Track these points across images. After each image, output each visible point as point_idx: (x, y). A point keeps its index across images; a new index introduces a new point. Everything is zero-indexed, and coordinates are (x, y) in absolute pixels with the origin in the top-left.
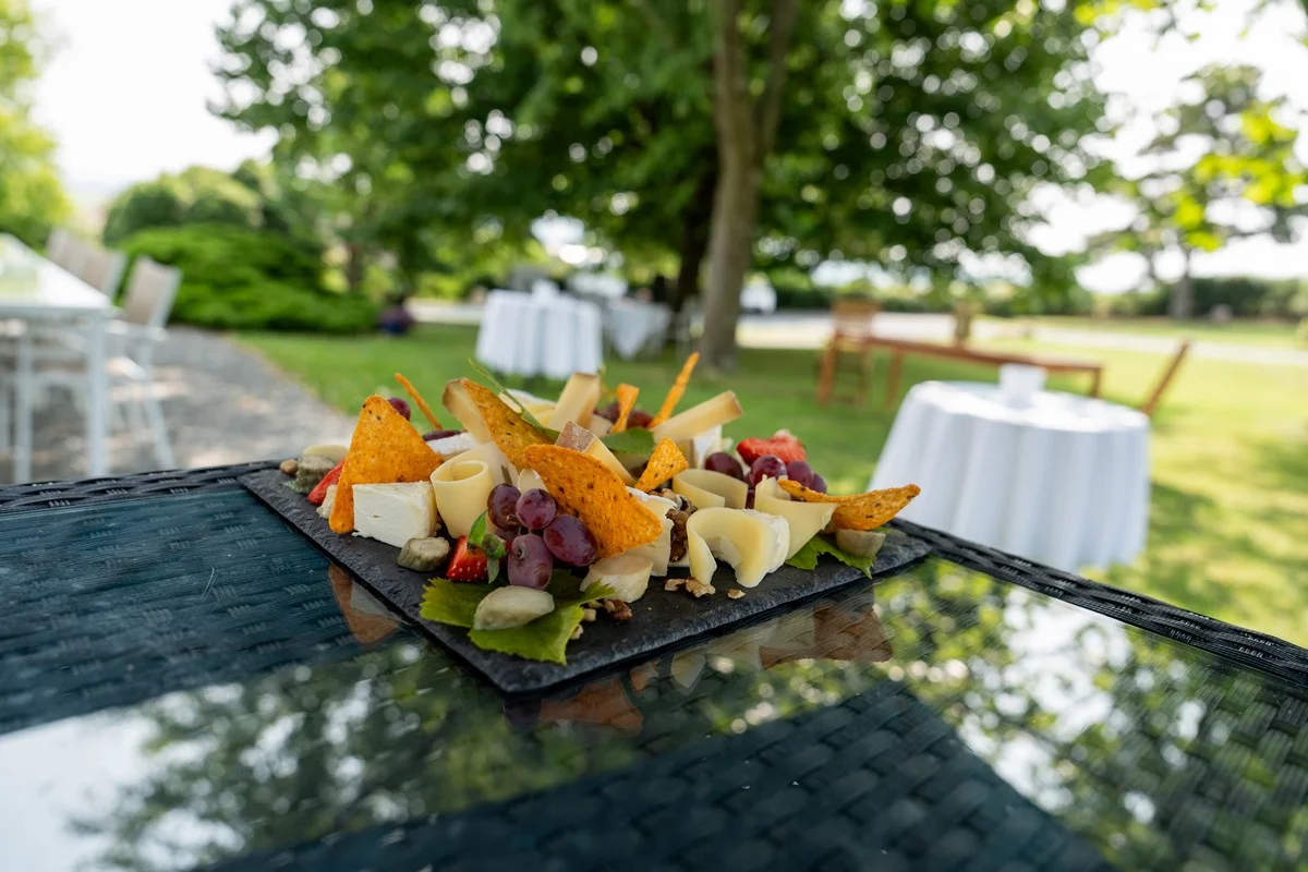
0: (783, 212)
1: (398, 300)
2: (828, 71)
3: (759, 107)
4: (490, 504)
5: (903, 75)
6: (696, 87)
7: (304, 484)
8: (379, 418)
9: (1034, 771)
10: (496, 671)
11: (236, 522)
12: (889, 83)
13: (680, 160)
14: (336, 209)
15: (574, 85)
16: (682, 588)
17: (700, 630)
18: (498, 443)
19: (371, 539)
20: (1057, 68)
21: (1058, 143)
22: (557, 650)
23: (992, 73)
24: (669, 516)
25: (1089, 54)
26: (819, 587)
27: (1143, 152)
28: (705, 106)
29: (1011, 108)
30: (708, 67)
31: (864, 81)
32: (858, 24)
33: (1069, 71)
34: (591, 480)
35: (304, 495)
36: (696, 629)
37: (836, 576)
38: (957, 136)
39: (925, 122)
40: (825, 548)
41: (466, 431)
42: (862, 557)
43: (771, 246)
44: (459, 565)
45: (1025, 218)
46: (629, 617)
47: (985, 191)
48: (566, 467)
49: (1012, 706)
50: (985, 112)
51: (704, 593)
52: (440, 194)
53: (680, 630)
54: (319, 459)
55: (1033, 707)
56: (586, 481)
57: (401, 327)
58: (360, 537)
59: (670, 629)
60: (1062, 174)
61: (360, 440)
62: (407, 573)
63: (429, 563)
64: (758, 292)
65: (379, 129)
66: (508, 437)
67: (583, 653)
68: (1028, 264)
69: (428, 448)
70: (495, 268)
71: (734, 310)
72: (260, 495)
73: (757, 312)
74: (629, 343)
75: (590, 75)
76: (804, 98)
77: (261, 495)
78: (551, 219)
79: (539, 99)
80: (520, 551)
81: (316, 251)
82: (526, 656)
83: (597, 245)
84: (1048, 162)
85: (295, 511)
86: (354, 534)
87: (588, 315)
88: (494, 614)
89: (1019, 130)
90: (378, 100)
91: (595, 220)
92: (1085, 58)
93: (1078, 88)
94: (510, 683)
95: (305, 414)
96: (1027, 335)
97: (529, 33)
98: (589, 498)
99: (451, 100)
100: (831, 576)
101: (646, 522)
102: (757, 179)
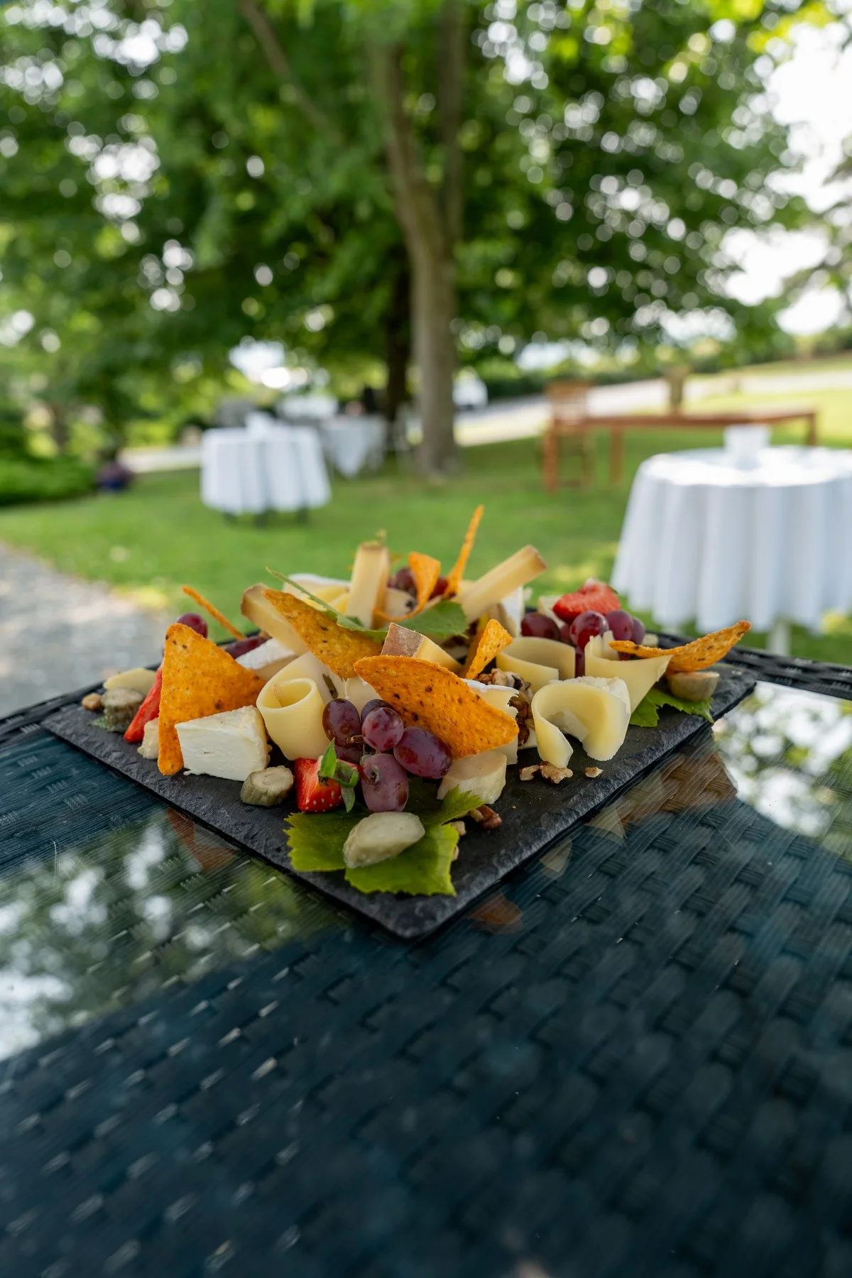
0: (482, 303)
1: (110, 456)
2: (502, 145)
3: (440, 195)
4: (327, 726)
5: (578, 137)
6: (374, 184)
7: (116, 722)
8: (185, 647)
9: (793, 802)
10: (388, 916)
11: (57, 778)
12: (566, 148)
13: (370, 266)
14: (28, 371)
15: (246, 201)
16: (537, 775)
17: (571, 821)
18: (316, 654)
19: (205, 776)
20: (734, 105)
21: (744, 186)
22: (441, 879)
23: (669, 121)
24: (511, 703)
25: (765, 84)
26: (669, 743)
27: (828, 181)
28: (386, 203)
29: (694, 155)
30: (381, 161)
31: (540, 150)
32: (526, 88)
33: (747, 106)
34: (429, 684)
35: (120, 733)
36: (567, 821)
37: (681, 728)
38: (643, 194)
39: (609, 185)
40: (663, 700)
41: (271, 638)
42: (699, 702)
43: (473, 338)
44: (312, 799)
45: (722, 270)
46: (499, 823)
47: (678, 248)
48: (400, 674)
49: (767, 746)
50: (668, 164)
51: (562, 778)
52: (132, 339)
53: (552, 827)
54: (123, 692)
55: (788, 745)
56: (424, 685)
57: (121, 483)
58: (192, 775)
59: (543, 828)
60: (752, 218)
61: (170, 674)
62: (257, 811)
63: (277, 797)
64: (469, 388)
65: (54, 279)
66: (326, 645)
67: (468, 875)
68: (730, 317)
69: (240, 666)
70: (202, 406)
71: (449, 410)
72: (72, 741)
73: (470, 408)
74: (350, 461)
75: (261, 186)
76: (483, 177)
77: (73, 739)
78: (248, 345)
79: (214, 223)
80: (374, 774)
81: (16, 418)
82: (414, 893)
83: (299, 365)
84: (737, 207)
85: (115, 755)
86: (186, 773)
87: (306, 440)
88: (367, 851)
89: (704, 179)
90: (47, 248)
91: (294, 340)
92: (761, 90)
93: (757, 124)
94: (406, 927)
95: (46, 588)
96: (736, 389)
97: (188, 152)
98: (428, 701)
99: (121, 238)
100: (676, 728)
101: (500, 724)
102: (450, 273)
